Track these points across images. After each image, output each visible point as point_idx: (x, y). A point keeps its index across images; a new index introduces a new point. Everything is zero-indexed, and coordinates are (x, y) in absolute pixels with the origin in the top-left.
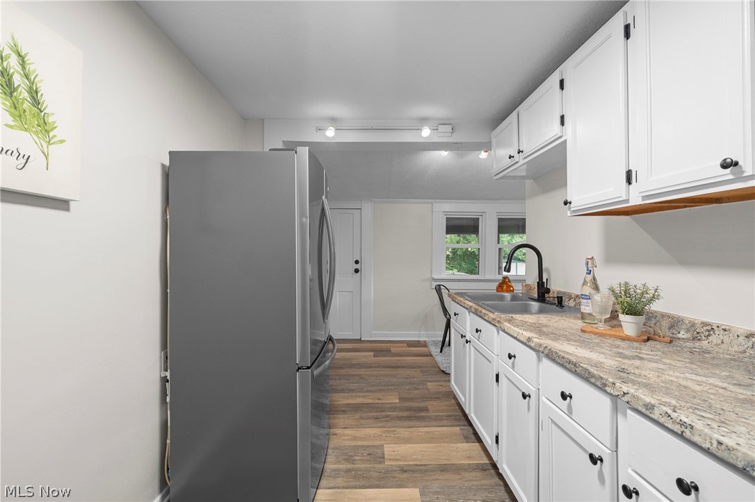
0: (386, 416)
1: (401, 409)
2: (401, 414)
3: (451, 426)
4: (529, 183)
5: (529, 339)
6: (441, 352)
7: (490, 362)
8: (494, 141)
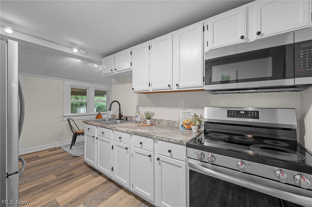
0: (51, 187)
1: (59, 180)
2: (60, 182)
3: (87, 175)
4: (113, 80)
5: (128, 131)
6: (71, 149)
7: (109, 143)
8: (103, 62)
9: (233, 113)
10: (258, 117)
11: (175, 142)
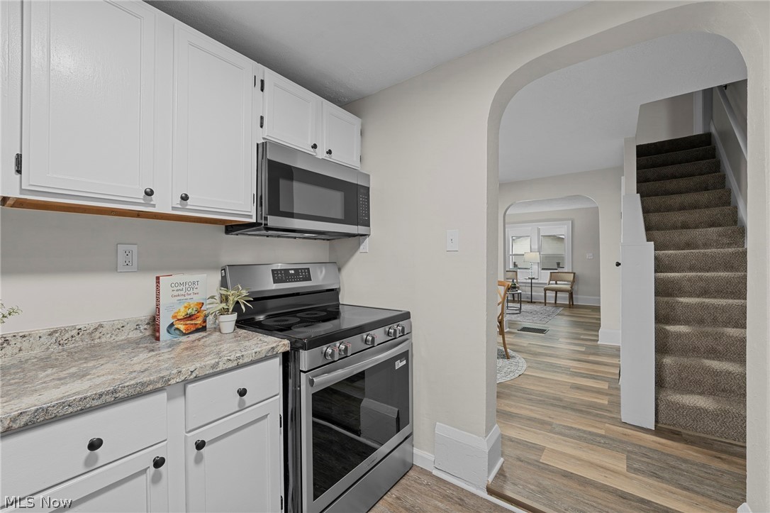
9: (280, 275)
10: (309, 279)
11: (256, 358)
